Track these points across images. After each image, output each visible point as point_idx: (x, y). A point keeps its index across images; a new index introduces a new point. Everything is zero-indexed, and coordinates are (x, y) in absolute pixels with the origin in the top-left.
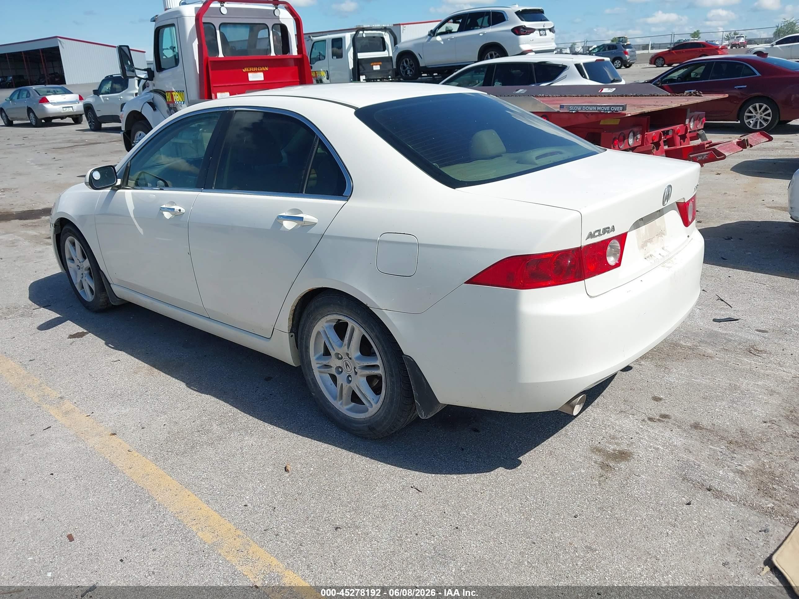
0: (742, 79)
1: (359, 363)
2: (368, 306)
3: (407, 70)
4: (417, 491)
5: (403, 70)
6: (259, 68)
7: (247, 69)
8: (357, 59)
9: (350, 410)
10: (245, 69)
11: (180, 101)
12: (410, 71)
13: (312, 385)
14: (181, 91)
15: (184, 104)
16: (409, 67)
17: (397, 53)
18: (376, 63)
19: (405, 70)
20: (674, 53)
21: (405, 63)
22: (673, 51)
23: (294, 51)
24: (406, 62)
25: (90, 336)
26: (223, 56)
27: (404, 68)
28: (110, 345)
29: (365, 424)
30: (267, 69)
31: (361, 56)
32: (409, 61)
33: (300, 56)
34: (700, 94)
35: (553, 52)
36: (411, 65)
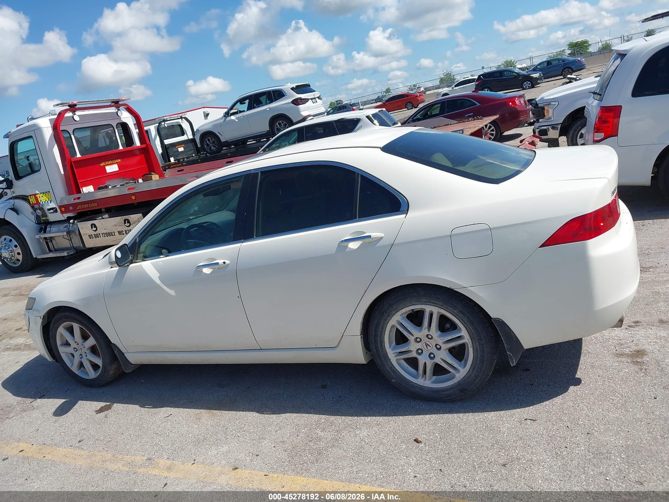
0: (468, 109)
1: (443, 339)
2: (452, 288)
3: (211, 147)
4: (533, 421)
5: (207, 147)
6: (113, 161)
7: (104, 163)
8: (164, 145)
9: (435, 382)
10: (102, 164)
11: (46, 201)
12: (214, 147)
13: (392, 373)
14: (46, 192)
15: (51, 202)
16: (212, 144)
17: (200, 135)
18: (180, 146)
19: (209, 147)
20: (388, 104)
21: (208, 142)
22: (387, 103)
23: (137, 143)
24: (209, 140)
25: (117, 407)
26: (80, 156)
27: (208, 145)
28: (146, 406)
29: (455, 388)
30: (120, 161)
31: (167, 142)
32: (211, 139)
33: (144, 146)
34: (481, 118)
35: (325, 114)
36: (214, 142)
